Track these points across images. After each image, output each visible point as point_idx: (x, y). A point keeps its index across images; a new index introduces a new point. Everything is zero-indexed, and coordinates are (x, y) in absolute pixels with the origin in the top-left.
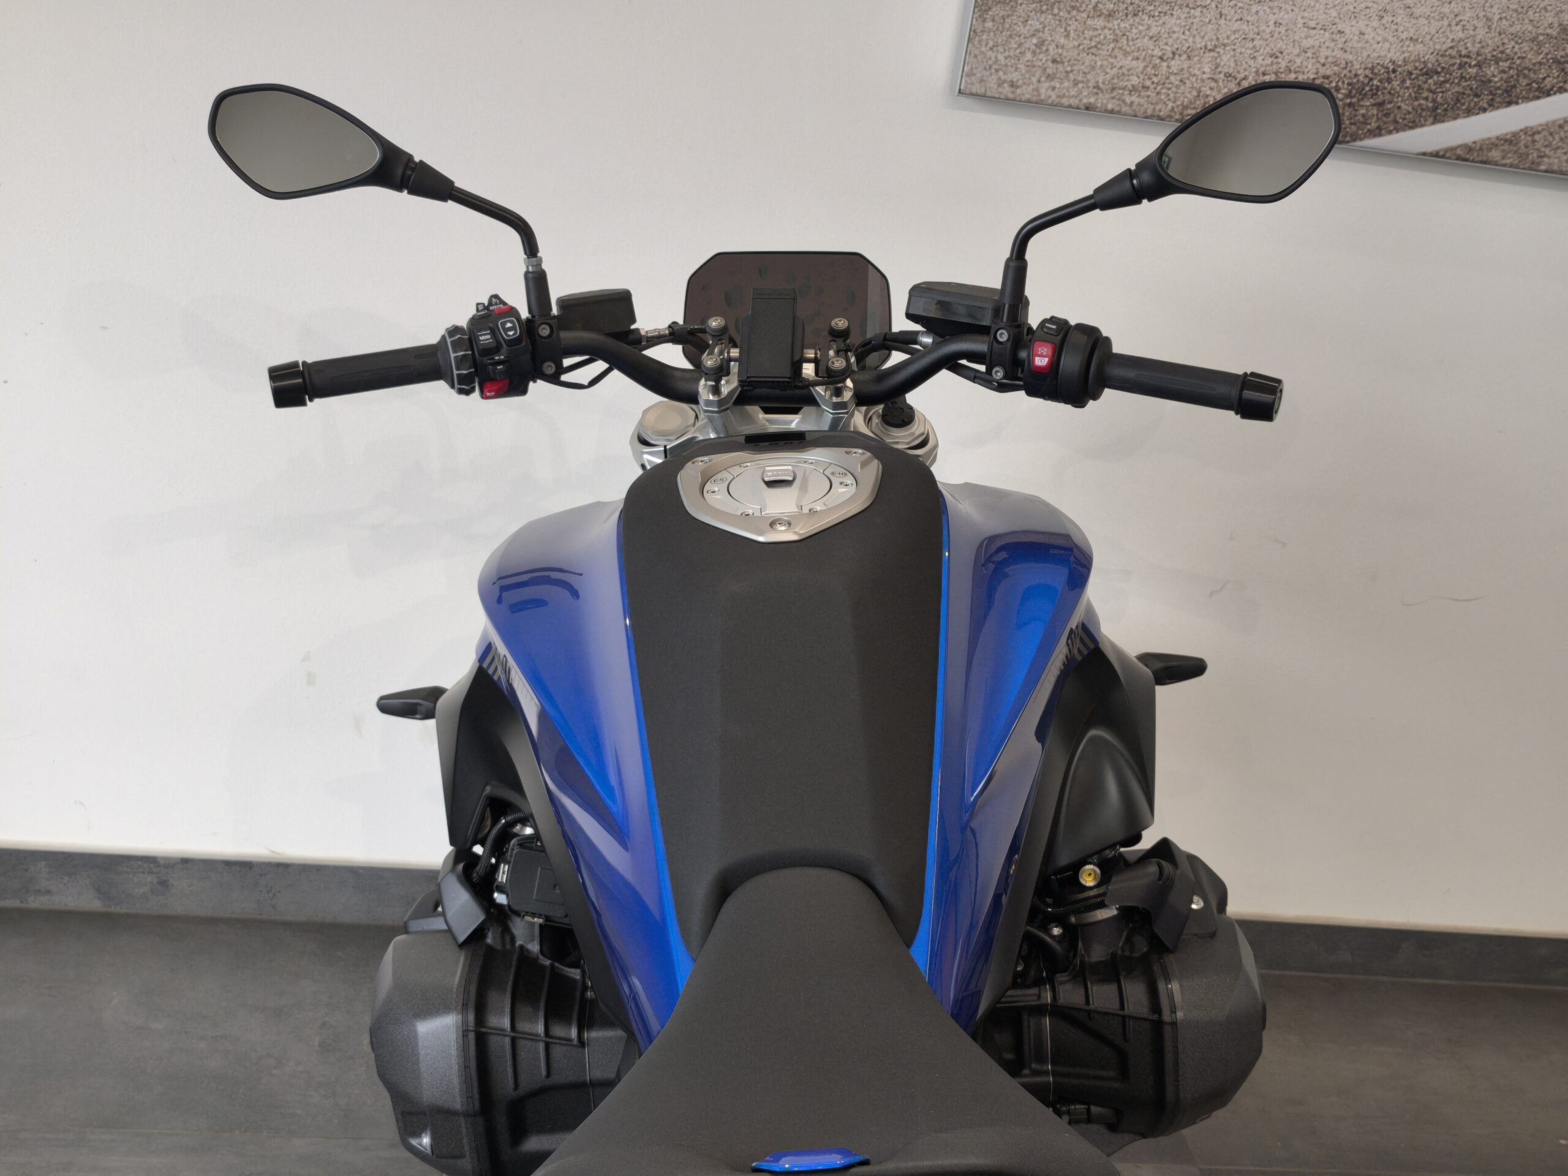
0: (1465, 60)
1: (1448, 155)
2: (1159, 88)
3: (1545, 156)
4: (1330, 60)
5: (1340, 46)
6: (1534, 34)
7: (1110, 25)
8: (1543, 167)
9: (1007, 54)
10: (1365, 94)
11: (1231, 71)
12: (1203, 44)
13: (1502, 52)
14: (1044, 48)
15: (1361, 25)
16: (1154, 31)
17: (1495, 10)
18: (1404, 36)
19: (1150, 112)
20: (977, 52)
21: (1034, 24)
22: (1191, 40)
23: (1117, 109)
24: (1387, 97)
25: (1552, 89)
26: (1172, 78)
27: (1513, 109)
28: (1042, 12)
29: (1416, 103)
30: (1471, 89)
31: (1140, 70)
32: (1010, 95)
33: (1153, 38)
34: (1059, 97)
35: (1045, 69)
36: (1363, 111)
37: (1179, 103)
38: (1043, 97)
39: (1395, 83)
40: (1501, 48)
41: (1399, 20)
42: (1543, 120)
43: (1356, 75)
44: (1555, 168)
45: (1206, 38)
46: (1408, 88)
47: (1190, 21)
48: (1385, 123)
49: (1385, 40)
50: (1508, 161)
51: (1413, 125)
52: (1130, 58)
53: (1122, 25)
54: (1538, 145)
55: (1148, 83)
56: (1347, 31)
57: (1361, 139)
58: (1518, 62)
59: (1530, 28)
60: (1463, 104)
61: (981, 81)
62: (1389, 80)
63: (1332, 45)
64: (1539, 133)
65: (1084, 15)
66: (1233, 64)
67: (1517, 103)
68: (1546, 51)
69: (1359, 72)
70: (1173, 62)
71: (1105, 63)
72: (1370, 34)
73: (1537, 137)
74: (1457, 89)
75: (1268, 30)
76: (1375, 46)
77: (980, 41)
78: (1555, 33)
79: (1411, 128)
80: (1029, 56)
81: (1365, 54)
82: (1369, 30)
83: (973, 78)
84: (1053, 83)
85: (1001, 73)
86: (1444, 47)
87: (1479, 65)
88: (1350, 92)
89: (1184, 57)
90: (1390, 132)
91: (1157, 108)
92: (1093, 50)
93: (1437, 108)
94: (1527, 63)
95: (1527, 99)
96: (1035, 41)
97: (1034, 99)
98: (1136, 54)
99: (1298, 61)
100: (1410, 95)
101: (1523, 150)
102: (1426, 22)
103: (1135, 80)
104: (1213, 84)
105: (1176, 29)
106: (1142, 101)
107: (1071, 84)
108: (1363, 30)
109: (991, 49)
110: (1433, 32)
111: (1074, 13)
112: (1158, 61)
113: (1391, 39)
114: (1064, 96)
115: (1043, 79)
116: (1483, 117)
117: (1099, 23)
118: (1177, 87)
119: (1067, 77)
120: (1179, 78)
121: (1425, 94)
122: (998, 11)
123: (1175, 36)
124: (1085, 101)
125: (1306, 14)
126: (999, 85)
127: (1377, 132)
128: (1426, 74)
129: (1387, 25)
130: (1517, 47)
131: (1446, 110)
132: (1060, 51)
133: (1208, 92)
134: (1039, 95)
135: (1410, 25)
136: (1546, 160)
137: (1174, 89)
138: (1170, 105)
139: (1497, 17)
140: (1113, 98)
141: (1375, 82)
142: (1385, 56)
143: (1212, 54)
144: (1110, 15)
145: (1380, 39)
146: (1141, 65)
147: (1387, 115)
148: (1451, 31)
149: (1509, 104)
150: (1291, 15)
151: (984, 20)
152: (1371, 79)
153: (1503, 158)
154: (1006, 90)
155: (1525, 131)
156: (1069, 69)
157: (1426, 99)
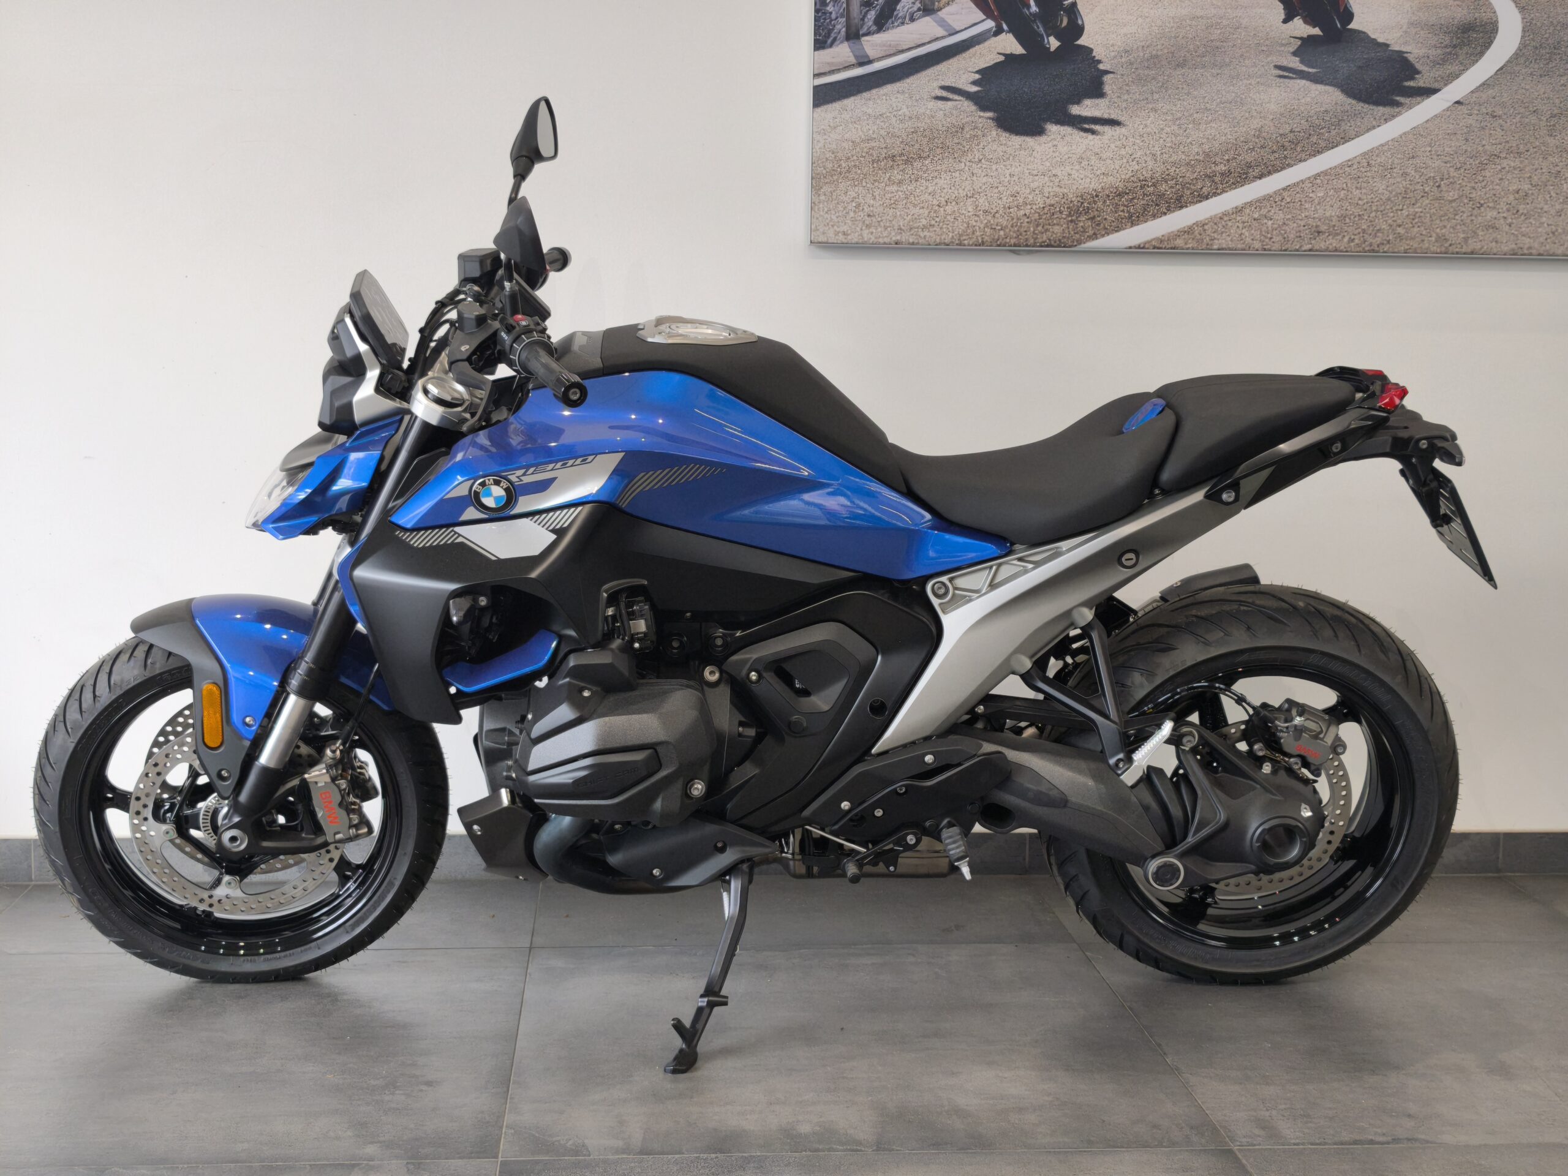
0: (1144, 183)
1: (1147, 246)
2: (941, 224)
3: (1215, 239)
4: (1052, 194)
5: (1057, 184)
6: (1187, 161)
7: (902, 189)
8: (1215, 247)
9: (837, 214)
10: (1081, 213)
11: (987, 208)
12: (965, 193)
13: (1168, 175)
14: (861, 208)
15: (1068, 169)
16: (930, 189)
17: (1156, 148)
18: (1098, 172)
19: (938, 241)
20: (818, 216)
21: (852, 194)
22: (956, 192)
23: (916, 241)
24: (1096, 213)
25: (1209, 194)
26: (948, 217)
27: (1184, 210)
28: (856, 186)
29: (1117, 215)
30: (1152, 201)
31: (926, 215)
32: (845, 241)
33: (933, 194)
34: (876, 238)
35: (864, 222)
36: (1082, 224)
37: (956, 233)
38: (866, 239)
39: (1100, 204)
40: (1167, 172)
41: (1093, 163)
42: (1208, 215)
43: (1071, 202)
44: (1224, 246)
45: (966, 190)
46: (1109, 206)
47: (953, 180)
48: (1099, 230)
49: (1086, 177)
50: (1190, 246)
51: (1117, 229)
52: (918, 208)
53: (909, 188)
54: (1208, 232)
55: (933, 222)
56: (1059, 174)
57: (1084, 243)
58: (1181, 180)
59: (1183, 157)
60: (1149, 212)
61: (824, 233)
62: (1095, 202)
63: (1051, 184)
64: (1207, 224)
65: (883, 184)
66: (987, 204)
67: (1187, 207)
68: (1198, 170)
69: (1073, 199)
70: (947, 207)
71: (902, 213)
72: (1075, 175)
73: (1206, 227)
74: (1142, 202)
75: (1006, 180)
76: (1080, 181)
77: (818, 209)
78: (1201, 158)
79: (1117, 231)
80: (852, 214)
81: (1075, 187)
82: (1074, 172)
83: (818, 232)
84: (871, 230)
85: (835, 227)
86: (1128, 176)
87: (1154, 185)
88: (1070, 213)
89: (954, 203)
90: (1103, 236)
91: (943, 238)
92: (893, 206)
93: (1132, 216)
94: (1187, 180)
95: (1193, 203)
96: (854, 204)
97: (861, 241)
98: (921, 205)
99: (1031, 197)
100: (1111, 210)
101: (1199, 237)
102: (1111, 162)
103: (924, 222)
104: (976, 218)
105: (945, 186)
106: (931, 234)
107: (883, 230)
108: (1070, 172)
109: (826, 213)
110: (1118, 168)
111: (876, 184)
112: (937, 208)
113: (1091, 176)
114: (880, 237)
115: (864, 228)
116: (1164, 218)
117: (895, 188)
118: (953, 222)
119: (879, 225)
120: (953, 217)
121: (1122, 208)
122: (826, 189)
123: (945, 191)
124: (894, 239)
125: (1029, 167)
126: (836, 235)
127: (1095, 236)
128: (1119, 195)
129: (1086, 167)
130: (1177, 170)
131: (1138, 217)
132: (871, 209)
133: (974, 224)
134: (863, 238)
135: (1101, 165)
136: (1216, 241)
137: (951, 224)
138: (951, 235)
139: (1159, 153)
140: (912, 235)
141: (1086, 205)
142: (1089, 187)
143: (972, 199)
144: (900, 182)
145: (1082, 176)
146: (927, 212)
147: (1098, 225)
148: (1130, 166)
149: (1181, 207)
150: (1019, 169)
151: (819, 195)
152: (1082, 203)
153: (1186, 244)
154: (841, 238)
155: (1196, 224)
156: (879, 219)
157: (1123, 211)
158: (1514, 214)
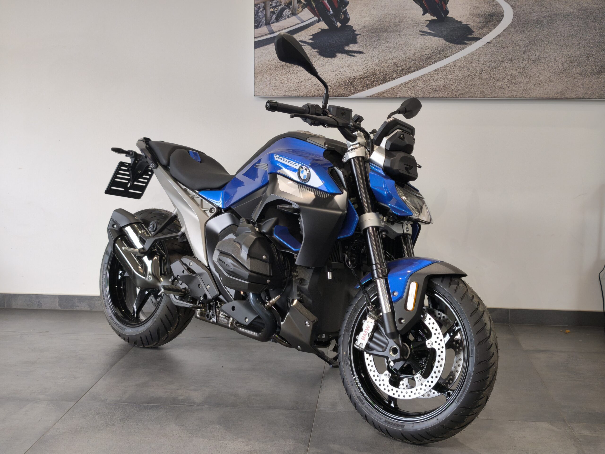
0: (372, 74)
1: (373, 96)
2: (300, 89)
3: (398, 93)
4: (339, 78)
5: (340, 75)
6: (387, 66)
7: (286, 77)
8: (398, 96)
9: (263, 86)
10: (349, 85)
11: (316, 83)
12: (308, 78)
13: (380, 71)
14: (271, 84)
15: (344, 69)
16: (296, 77)
17: (376, 61)
18: (355, 70)
19: (299, 95)
20: (257, 86)
21: (268, 79)
22: (305, 78)
23: (291, 95)
24: (355, 85)
25: (395, 78)
26: (302, 87)
27: (387, 83)
28: (270, 76)
29: (362, 85)
30: (375, 80)
31: (294, 86)
32: (266, 95)
33: (296, 78)
34: (277, 94)
35: (273, 88)
36: (350, 89)
37: (305, 92)
38: (273, 95)
39: (356, 81)
40: (380, 70)
41: (353, 67)
42: (395, 85)
43: (346, 81)
44: (401, 96)
45: (308, 77)
46: (359, 82)
47: (304, 74)
48: (355, 91)
49: (351, 72)
50: (389, 96)
51: (362, 90)
52: (291, 84)
53: (288, 76)
54: (395, 91)
55: (297, 89)
56: (341, 71)
57: (351, 95)
58: (385, 73)
59: (386, 64)
60: (374, 84)
61: (259, 93)
62: (354, 81)
63: (339, 75)
64: (395, 88)
65: (279, 75)
66: (316, 82)
67: (387, 82)
68: (391, 69)
69: (346, 80)
70: (302, 83)
71: (286, 85)
72: (347, 71)
73: (394, 89)
74: (371, 81)
75: (323, 73)
76: (349, 74)
77: (257, 84)
78: (393, 65)
79: (362, 91)
80: (268, 86)
81: (347, 76)
82: (347, 70)
83: (257, 92)
84: (275, 91)
85: (263, 90)
86: (366, 72)
87: (376, 75)
88: (345, 85)
89: (304, 82)
90: (357, 93)
91: (300, 94)
92: (283, 83)
93: (367, 86)
94: (387, 73)
95: (390, 81)
96: (269, 82)
97: (272, 95)
98: (293, 82)
99: (331, 79)
100: (360, 83)
101: (392, 93)
102: (360, 66)
103: (294, 88)
104: (312, 87)
105: (301, 76)
106: (296, 93)
107: (279, 91)
108: (345, 70)
109: (260, 85)
110: (362, 68)
111: (277, 75)
112: (298, 83)
113: (353, 72)
114: (278, 94)
115: (273, 91)
116: (379, 86)
117: (283, 77)
118: (304, 88)
119: (278, 90)
120: (304, 86)
121: (364, 83)
122: (260, 77)
123: (301, 77)
124: (283, 94)
125: (331, 69)
126: (263, 93)
127: (354, 93)
128: (363, 78)
129: (351, 68)
130: (384, 69)
131: (370, 86)
132: (275, 84)
133: (311, 89)
134: (272, 94)
135: (356, 68)
136: (398, 94)
137: (303, 89)
138: (303, 93)
139: (377, 63)
140: (290, 93)
141: (351, 82)
142: (352, 76)
143: (310, 80)
144: (285, 75)
145: (350, 72)
146: (294, 85)
147: (355, 89)
148: (367, 68)
149: (385, 82)
150: (327, 69)
151: (257, 79)
152: (350, 81)
153: (387, 95)
154: (265, 94)
155: (391, 88)
156: (278, 88)
157: (364, 84)
158: (510, 83)
